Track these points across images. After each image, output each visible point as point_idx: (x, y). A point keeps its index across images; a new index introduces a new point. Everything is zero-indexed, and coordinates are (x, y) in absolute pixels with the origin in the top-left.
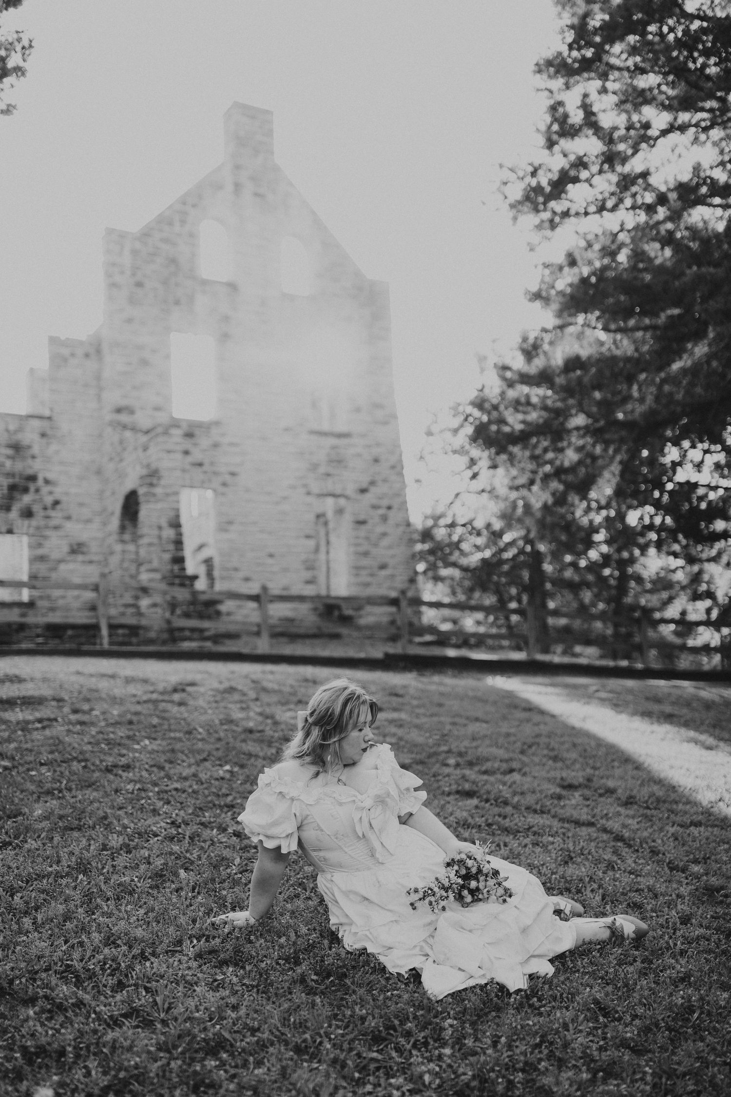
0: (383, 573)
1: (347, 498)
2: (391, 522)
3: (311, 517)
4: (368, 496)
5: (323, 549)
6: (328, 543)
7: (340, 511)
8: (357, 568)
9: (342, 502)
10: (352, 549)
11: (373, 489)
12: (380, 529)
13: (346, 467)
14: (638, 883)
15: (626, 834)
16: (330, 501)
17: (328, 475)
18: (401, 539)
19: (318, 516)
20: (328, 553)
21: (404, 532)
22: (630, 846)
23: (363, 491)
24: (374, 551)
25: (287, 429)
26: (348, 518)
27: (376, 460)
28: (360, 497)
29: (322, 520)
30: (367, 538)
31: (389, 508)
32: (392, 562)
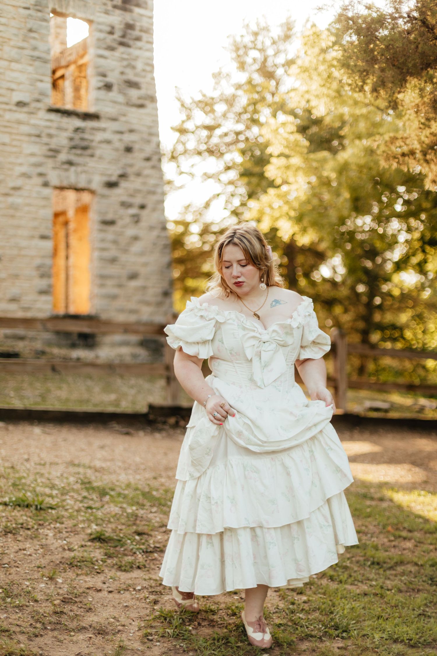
0: (134, 284)
1: (92, 192)
2: (143, 224)
3: (49, 213)
4: (116, 191)
5: (62, 253)
6: (68, 246)
7: (83, 210)
8: (103, 277)
9: (86, 197)
10: (96, 254)
11: (124, 184)
12: (131, 232)
13: (92, 156)
16: (71, 195)
17: (70, 163)
18: (155, 244)
19: (57, 215)
20: (67, 258)
21: (158, 237)
23: (111, 185)
24: (124, 258)
25: (20, 104)
26: (93, 216)
27: (129, 150)
28: (106, 191)
29: (61, 219)
30: (115, 242)
31: (142, 207)
32: (143, 271)
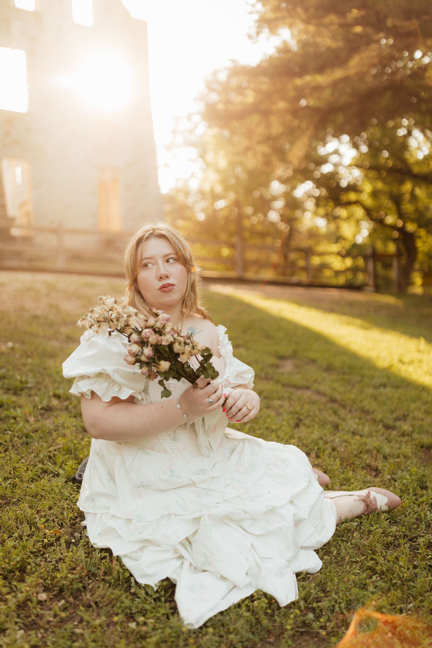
3: (96, 182)
4: (133, 169)
8: (127, 217)
14: (366, 444)
15: (338, 397)
22: (344, 407)
27: (139, 145)
28: (128, 170)
30: (133, 198)
31: (148, 178)
